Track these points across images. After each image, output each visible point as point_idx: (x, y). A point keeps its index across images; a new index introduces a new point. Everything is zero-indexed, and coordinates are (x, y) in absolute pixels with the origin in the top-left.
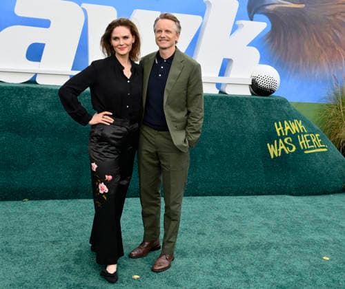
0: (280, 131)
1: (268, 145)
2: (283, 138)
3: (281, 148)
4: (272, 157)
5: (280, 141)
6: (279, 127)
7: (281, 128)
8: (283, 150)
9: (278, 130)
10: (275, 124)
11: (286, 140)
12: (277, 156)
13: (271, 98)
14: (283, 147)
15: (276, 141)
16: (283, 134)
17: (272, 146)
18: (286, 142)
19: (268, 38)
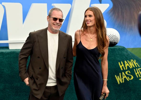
0: (122, 67)
1: (116, 76)
2: (124, 71)
3: (124, 77)
4: (119, 83)
5: (123, 73)
6: (121, 65)
7: (123, 65)
8: (125, 79)
9: (121, 67)
10: (119, 63)
11: (126, 72)
12: (121, 82)
13: (115, 48)
14: (125, 77)
15: (120, 74)
16: (125, 69)
17: (118, 76)
18: (127, 74)
19: (111, 12)
